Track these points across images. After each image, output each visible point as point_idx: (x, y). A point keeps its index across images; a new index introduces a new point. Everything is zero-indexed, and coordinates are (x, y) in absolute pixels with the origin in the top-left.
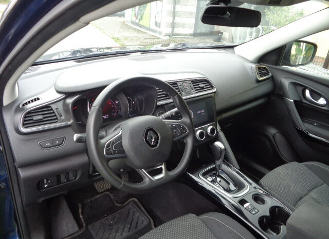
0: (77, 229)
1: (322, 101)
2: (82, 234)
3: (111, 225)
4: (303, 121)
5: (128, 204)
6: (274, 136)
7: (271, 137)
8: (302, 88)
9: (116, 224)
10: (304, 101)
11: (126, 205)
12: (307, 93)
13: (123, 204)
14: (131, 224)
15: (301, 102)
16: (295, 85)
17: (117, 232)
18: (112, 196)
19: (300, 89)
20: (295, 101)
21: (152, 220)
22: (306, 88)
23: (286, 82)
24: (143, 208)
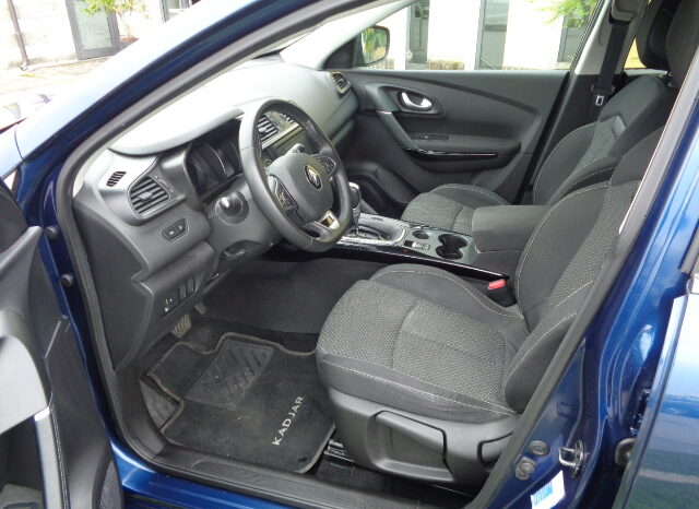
0: (171, 407)
1: (426, 104)
2: (184, 410)
3: (219, 381)
4: (413, 138)
5: (222, 345)
6: (375, 173)
7: (373, 177)
8: (396, 93)
9: (224, 376)
10: (405, 110)
11: (220, 349)
12: (405, 97)
13: (214, 347)
14: (249, 366)
15: (400, 112)
16: (386, 89)
17: (237, 382)
18: (190, 345)
19: (394, 94)
20: (394, 113)
21: (277, 344)
22: (400, 91)
23: (373, 90)
24: (252, 338)
